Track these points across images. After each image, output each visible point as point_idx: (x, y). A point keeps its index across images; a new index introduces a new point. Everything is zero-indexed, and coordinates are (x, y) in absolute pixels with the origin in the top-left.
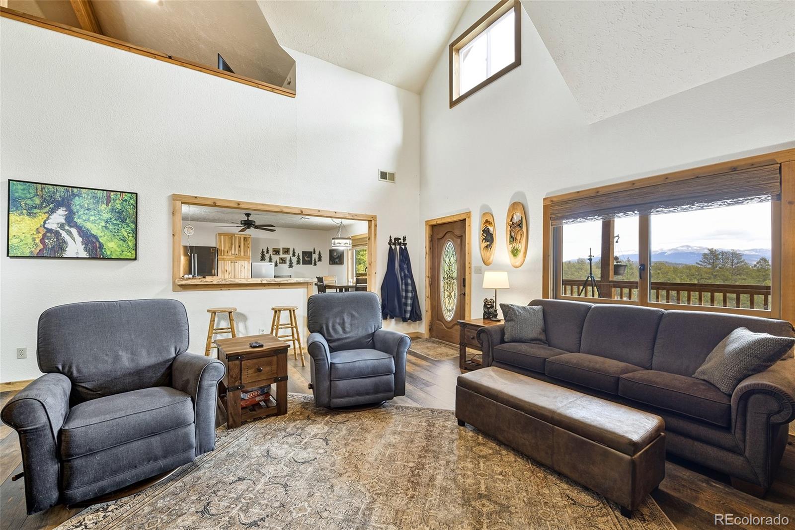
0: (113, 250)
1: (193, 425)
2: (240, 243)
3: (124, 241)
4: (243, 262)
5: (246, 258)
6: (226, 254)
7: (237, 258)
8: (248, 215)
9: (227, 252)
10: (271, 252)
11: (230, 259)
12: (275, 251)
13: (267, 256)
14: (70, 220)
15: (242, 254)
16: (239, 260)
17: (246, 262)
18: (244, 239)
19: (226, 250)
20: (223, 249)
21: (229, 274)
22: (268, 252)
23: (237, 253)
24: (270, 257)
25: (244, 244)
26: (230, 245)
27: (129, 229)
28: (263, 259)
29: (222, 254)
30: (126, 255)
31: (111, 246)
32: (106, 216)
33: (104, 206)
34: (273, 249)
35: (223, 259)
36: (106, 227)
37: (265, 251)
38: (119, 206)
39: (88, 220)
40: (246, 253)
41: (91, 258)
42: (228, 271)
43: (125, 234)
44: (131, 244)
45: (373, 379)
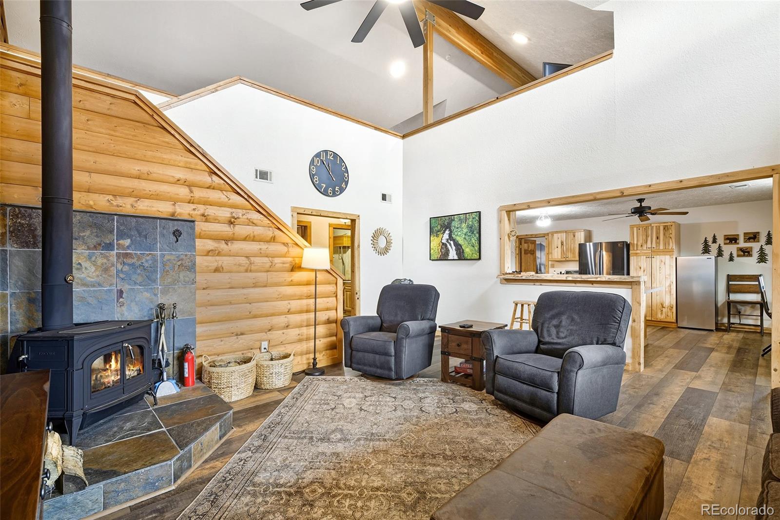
0: (468, 253)
1: (393, 357)
2: (658, 233)
3: (473, 246)
4: (663, 257)
5: (667, 252)
6: (639, 248)
7: (654, 252)
8: (641, 201)
9: (642, 246)
10: (721, 240)
11: (644, 254)
12: (728, 239)
13: (714, 248)
14: (450, 237)
15: (661, 247)
16: (658, 255)
17: (668, 257)
18: (664, 229)
19: (639, 244)
20: (635, 242)
21: (644, 271)
22: (714, 241)
23: (654, 245)
24: (720, 247)
25: (664, 234)
26: (644, 237)
27: (475, 238)
28: (706, 250)
29: (635, 249)
30: (475, 257)
31: (468, 250)
32: (465, 230)
33: (464, 224)
34: (725, 235)
35: (637, 254)
36: (465, 238)
37: (710, 240)
38: (470, 223)
39: (457, 235)
40: (667, 245)
41: (460, 259)
42: (642, 269)
43: (474, 241)
44: (477, 248)
45: (531, 388)
